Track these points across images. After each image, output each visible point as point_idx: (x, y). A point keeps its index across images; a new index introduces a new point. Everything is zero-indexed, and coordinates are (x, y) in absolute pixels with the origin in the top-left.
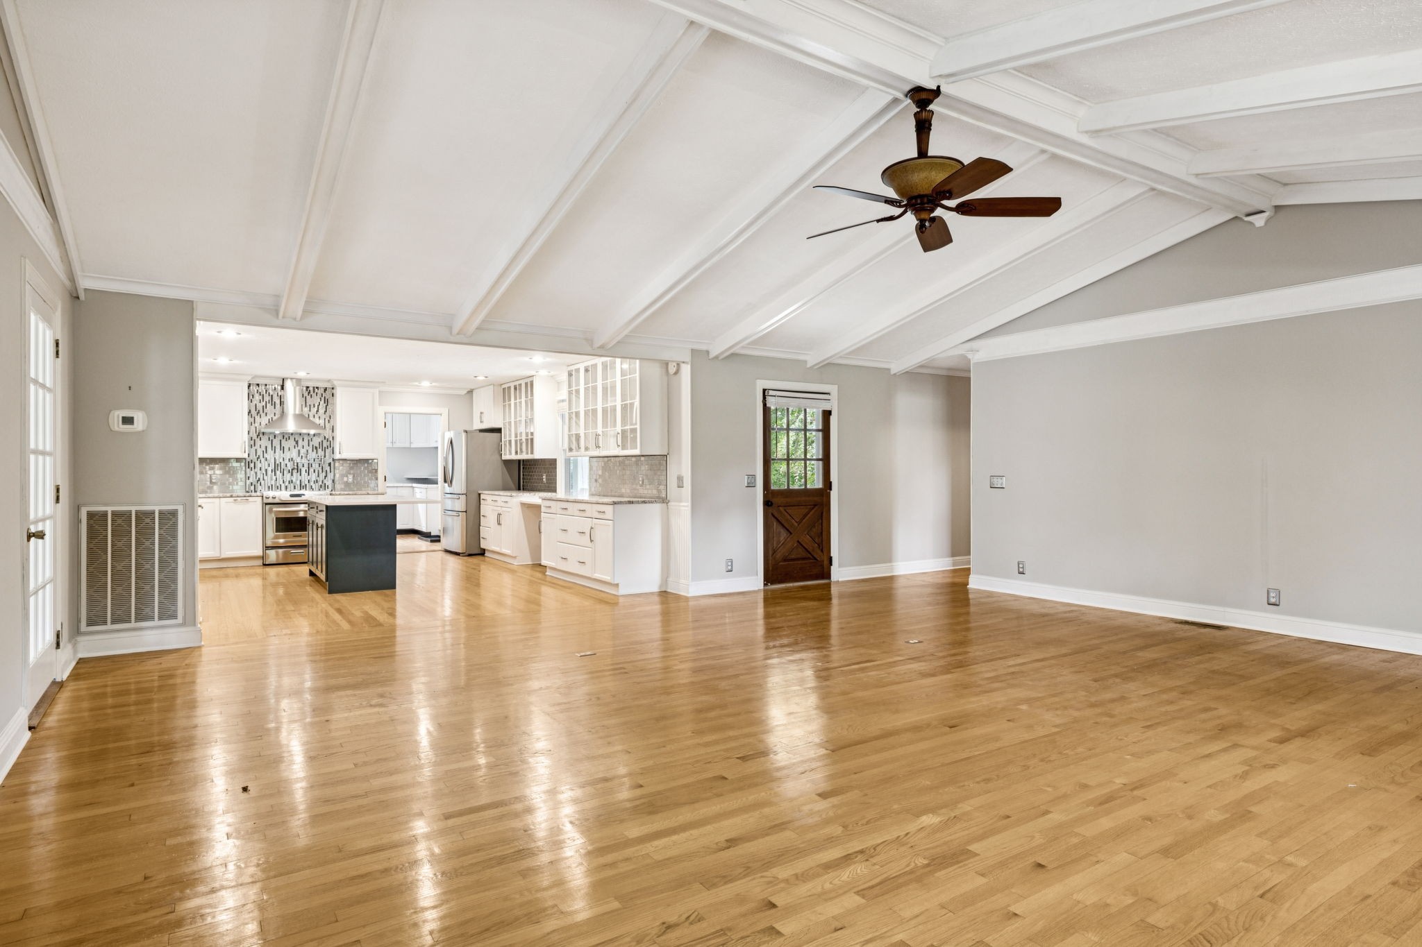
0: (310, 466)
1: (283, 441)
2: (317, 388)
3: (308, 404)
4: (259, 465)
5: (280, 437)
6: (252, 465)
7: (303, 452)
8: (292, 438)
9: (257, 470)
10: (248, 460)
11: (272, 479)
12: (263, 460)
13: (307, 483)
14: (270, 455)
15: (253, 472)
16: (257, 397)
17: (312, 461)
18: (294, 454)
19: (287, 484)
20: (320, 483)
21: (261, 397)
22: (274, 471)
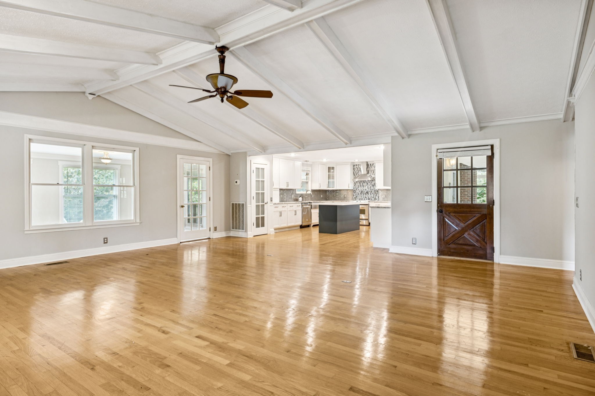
0: (371, 192)
1: (363, 183)
2: (373, 164)
3: (371, 170)
4: (357, 192)
5: (362, 182)
6: (355, 192)
7: (369, 187)
8: (366, 182)
9: (356, 193)
10: (354, 190)
11: (360, 196)
12: (358, 190)
13: (370, 197)
14: (360, 188)
15: (355, 194)
16: (356, 169)
17: (372, 190)
18: (366, 188)
19: (364, 198)
20: (374, 198)
21: (357, 169)
22: (361, 193)
